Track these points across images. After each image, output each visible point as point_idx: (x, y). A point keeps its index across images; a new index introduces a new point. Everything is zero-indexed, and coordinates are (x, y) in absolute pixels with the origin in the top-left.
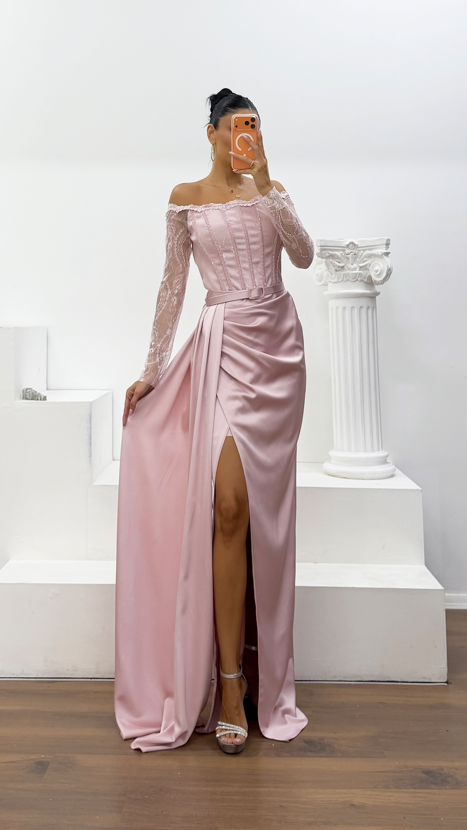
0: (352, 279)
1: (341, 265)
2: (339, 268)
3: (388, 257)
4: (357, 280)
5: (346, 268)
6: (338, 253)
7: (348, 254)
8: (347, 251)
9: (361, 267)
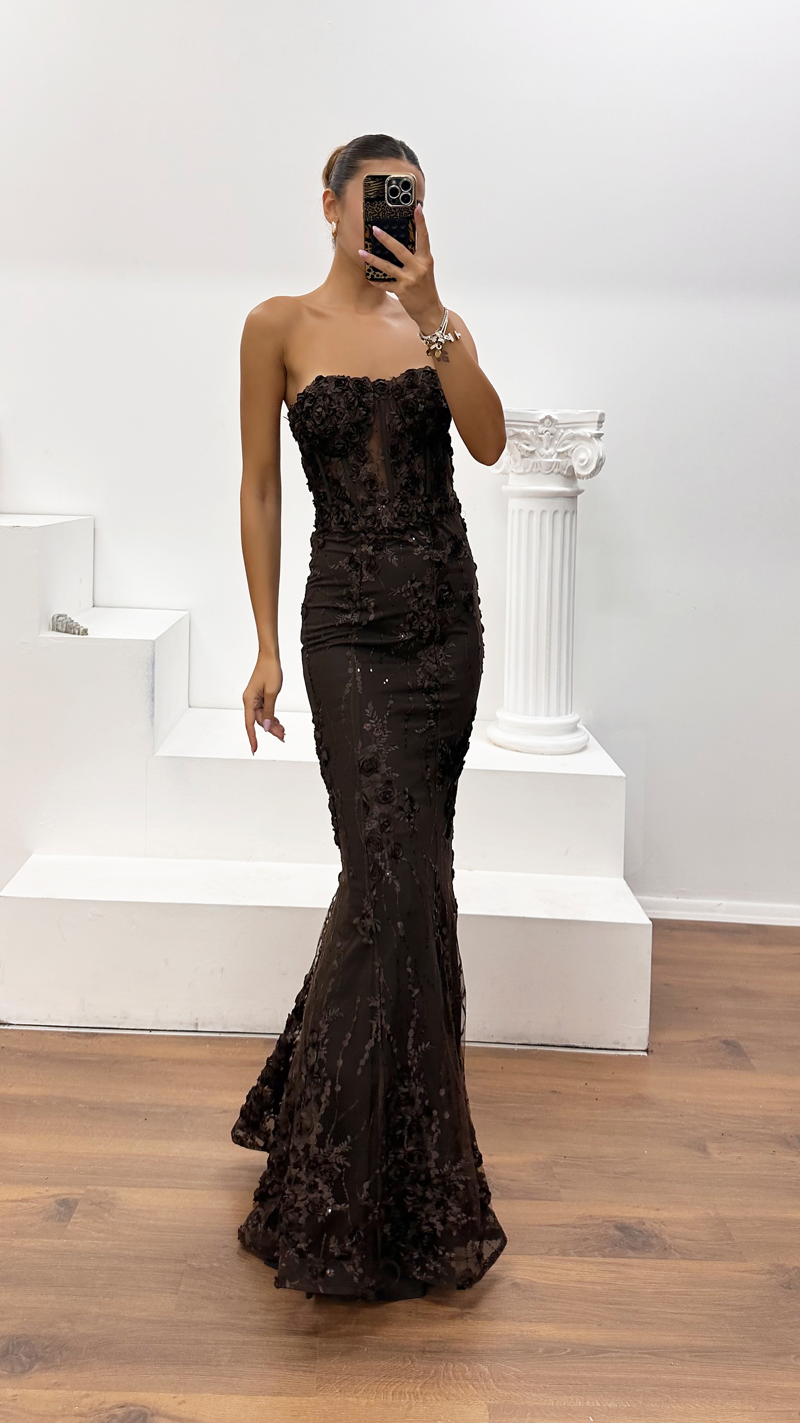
0: (546, 471)
1: (531, 449)
2: (528, 453)
3: (599, 441)
4: (552, 472)
5: (538, 454)
6: (528, 432)
7: (542, 434)
8: (541, 429)
9: (559, 453)
